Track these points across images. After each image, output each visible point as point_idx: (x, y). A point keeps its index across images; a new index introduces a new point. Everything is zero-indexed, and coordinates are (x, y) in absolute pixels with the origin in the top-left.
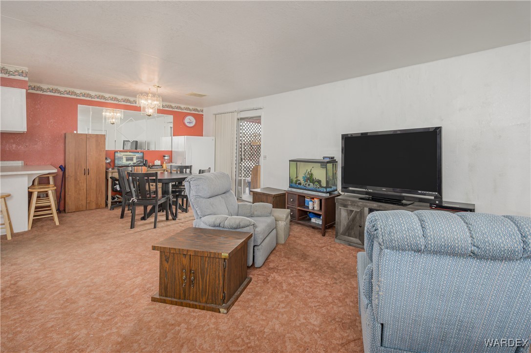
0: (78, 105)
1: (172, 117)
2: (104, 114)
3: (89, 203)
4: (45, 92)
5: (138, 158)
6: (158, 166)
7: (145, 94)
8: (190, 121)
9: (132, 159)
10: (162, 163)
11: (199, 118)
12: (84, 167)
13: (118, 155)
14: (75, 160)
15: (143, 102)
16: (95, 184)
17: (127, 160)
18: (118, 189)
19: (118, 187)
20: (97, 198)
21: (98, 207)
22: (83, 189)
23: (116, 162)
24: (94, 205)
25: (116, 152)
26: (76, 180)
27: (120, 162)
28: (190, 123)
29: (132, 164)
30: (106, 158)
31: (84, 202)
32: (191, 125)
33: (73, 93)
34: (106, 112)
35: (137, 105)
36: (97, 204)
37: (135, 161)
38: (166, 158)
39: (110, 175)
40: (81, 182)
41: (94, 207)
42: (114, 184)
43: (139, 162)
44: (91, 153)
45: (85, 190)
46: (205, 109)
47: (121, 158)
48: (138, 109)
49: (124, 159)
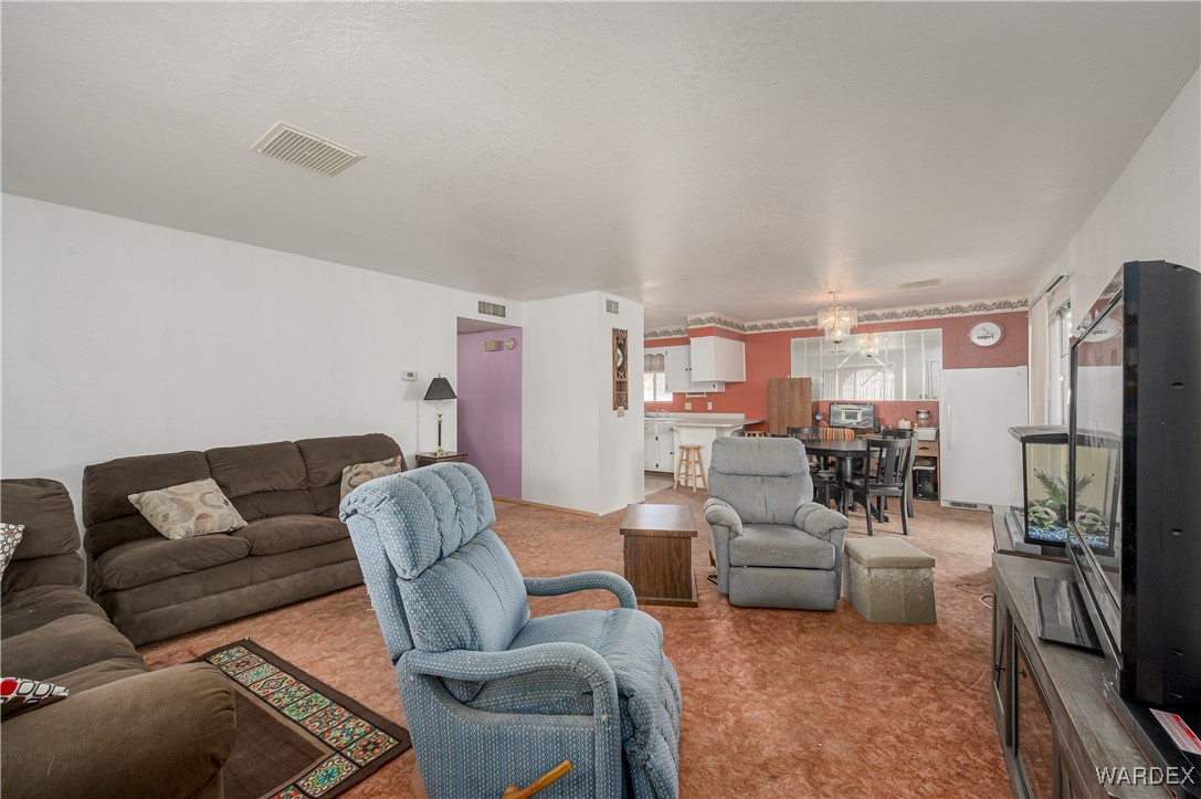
1: (939, 331)
4: (760, 330)
5: (864, 414)
7: (826, 307)
8: (985, 334)
9: (853, 416)
10: (912, 426)
11: (1015, 322)
13: (834, 408)
14: (778, 415)
15: (826, 321)
17: (847, 417)
23: (831, 420)
25: (831, 403)
27: (837, 421)
28: (985, 338)
29: (855, 424)
30: (816, 414)
32: (990, 342)
33: (786, 325)
35: (820, 327)
38: (922, 416)
43: (865, 422)
44: (795, 406)
47: (838, 414)
48: (821, 333)
49: (843, 416)
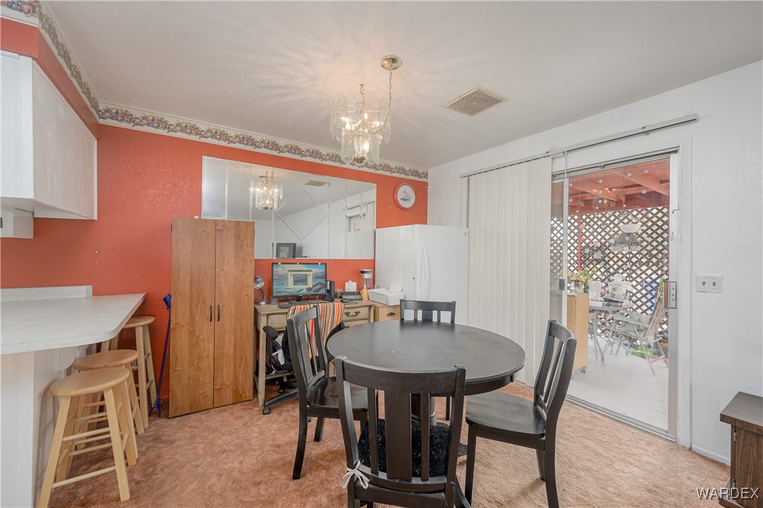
0: (203, 157)
1: (374, 186)
2: (251, 189)
3: (219, 390)
4: (137, 124)
5: (316, 277)
6: (353, 293)
8: (406, 196)
9: (303, 280)
10: (360, 288)
11: (421, 189)
12: (209, 303)
13: (278, 270)
14: (191, 284)
16: (233, 343)
17: (297, 282)
18: (282, 361)
19: (280, 356)
20: (236, 376)
21: (238, 400)
22: (208, 356)
23: (274, 287)
24: (228, 395)
25: (274, 263)
26: (192, 333)
27: (282, 288)
28: (406, 200)
29: (305, 292)
30: (255, 279)
31: (208, 389)
32: (402, 203)
33: (194, 130)
34: (255, 187)
36: (236, 392)
37: (310, 283)
38: (366, 276)
39: (263, 323)
40: (203, 340)
41: (230, 399)
42: (272, 347)
43: (318, 287)
44: (225, 268)
45: (211, 361)
46: (431, 171)
47: (284, 278)
49: (291, 280)
